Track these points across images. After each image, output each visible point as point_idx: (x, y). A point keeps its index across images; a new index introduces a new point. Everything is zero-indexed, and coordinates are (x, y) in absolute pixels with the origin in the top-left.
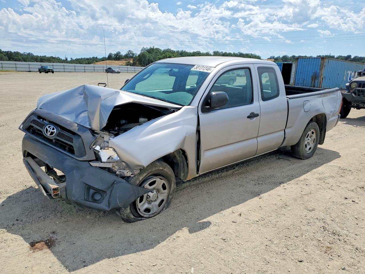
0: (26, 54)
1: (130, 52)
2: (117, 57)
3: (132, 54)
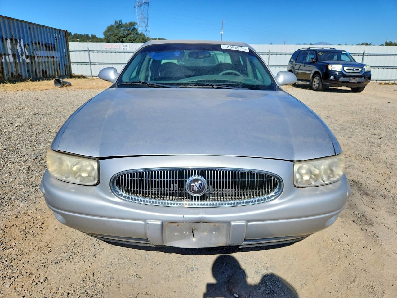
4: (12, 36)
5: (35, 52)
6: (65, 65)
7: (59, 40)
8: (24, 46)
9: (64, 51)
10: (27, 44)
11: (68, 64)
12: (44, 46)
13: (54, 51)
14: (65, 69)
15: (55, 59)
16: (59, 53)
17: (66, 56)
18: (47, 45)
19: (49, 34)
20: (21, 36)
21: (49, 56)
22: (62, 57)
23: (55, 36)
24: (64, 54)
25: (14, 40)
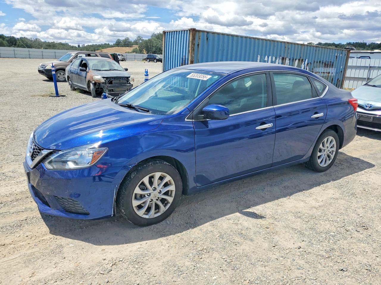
0: (33, 39)
1: (139, 38)
2: (126, 43)
3: (141, 40)
4: (301, 57)
5: (314, 69)
6: (338, 79)
7: (339, 58)
8: (307, 64)
9: (342, 68)
10: (310, 63)
11: (341, 79)
12: (324, 64)
13: (331, 68)
14: (337, 83)
15: (330, 75)
16: (335, 69)
17: (341, 72)
18: (327, 63)
19: (331, 54)
20: (308, 57)
21: (325, 72)
22: (337, 73)
23: (336, 54)
24: (341, 70)
25: (301, 60)
